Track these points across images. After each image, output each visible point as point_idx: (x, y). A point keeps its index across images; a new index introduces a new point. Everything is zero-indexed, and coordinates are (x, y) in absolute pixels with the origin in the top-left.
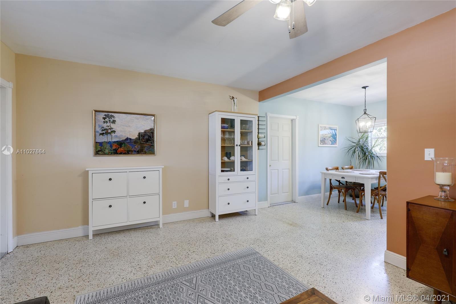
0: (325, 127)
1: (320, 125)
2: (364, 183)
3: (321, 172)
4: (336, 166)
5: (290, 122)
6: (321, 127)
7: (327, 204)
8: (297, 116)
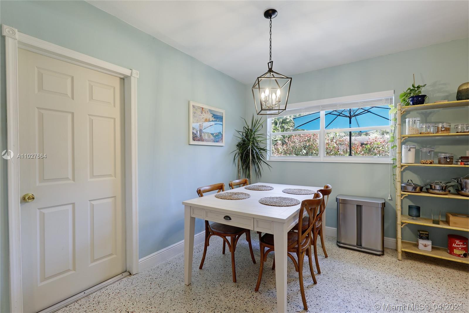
0: (203, 108)
1: (192, 104)
2: (273, 234)
3: (183, 203)
4: (218, 182)
5: (117, 84)
6: (193, 106)
7: (201, 268)
8: (134, 71)
